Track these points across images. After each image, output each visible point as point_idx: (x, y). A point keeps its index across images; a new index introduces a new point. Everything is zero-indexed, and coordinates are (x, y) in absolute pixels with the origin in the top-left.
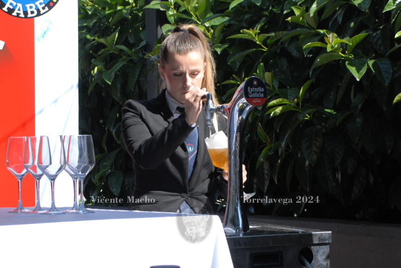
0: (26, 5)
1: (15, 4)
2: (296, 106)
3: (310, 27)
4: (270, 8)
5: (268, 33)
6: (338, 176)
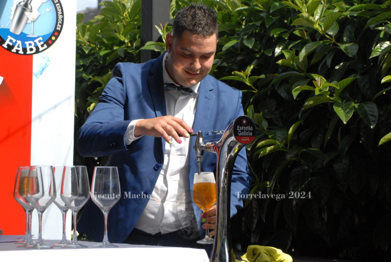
0: (26, 43)
1: (14, 41)
2: (284, 147)
3: (300, 70)
4: (262, 51)
5: (259, 76)
6: (325, 216)
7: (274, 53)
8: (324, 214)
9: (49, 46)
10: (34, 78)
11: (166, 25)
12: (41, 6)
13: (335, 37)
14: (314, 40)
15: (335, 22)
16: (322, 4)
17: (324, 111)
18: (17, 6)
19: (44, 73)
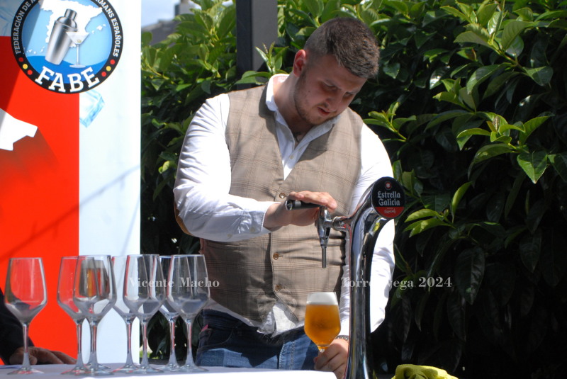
0: (69, 76)
1: (52, 73)
2: (447, 220)
3: (467, 108)
4: (412, 82)
5: (407, 117)
6: (508, 319)
7: (428, 84)
8: (508, 316)
9: (102, 80)
10: (81, 127)
11: (272, 46)
12: (89, 23)
13: (518, 58)
14: (487, 63)
15: (518, 37)
16: (497, 11)
17: (504, 165)
18: (55, 24)
19: (96, 120)
